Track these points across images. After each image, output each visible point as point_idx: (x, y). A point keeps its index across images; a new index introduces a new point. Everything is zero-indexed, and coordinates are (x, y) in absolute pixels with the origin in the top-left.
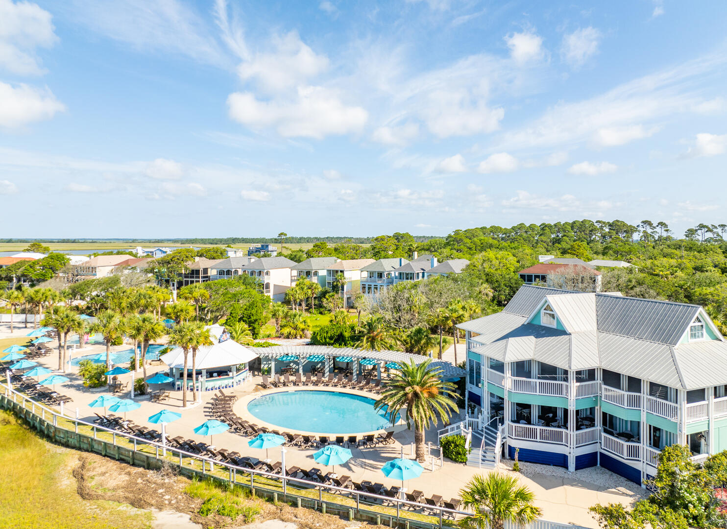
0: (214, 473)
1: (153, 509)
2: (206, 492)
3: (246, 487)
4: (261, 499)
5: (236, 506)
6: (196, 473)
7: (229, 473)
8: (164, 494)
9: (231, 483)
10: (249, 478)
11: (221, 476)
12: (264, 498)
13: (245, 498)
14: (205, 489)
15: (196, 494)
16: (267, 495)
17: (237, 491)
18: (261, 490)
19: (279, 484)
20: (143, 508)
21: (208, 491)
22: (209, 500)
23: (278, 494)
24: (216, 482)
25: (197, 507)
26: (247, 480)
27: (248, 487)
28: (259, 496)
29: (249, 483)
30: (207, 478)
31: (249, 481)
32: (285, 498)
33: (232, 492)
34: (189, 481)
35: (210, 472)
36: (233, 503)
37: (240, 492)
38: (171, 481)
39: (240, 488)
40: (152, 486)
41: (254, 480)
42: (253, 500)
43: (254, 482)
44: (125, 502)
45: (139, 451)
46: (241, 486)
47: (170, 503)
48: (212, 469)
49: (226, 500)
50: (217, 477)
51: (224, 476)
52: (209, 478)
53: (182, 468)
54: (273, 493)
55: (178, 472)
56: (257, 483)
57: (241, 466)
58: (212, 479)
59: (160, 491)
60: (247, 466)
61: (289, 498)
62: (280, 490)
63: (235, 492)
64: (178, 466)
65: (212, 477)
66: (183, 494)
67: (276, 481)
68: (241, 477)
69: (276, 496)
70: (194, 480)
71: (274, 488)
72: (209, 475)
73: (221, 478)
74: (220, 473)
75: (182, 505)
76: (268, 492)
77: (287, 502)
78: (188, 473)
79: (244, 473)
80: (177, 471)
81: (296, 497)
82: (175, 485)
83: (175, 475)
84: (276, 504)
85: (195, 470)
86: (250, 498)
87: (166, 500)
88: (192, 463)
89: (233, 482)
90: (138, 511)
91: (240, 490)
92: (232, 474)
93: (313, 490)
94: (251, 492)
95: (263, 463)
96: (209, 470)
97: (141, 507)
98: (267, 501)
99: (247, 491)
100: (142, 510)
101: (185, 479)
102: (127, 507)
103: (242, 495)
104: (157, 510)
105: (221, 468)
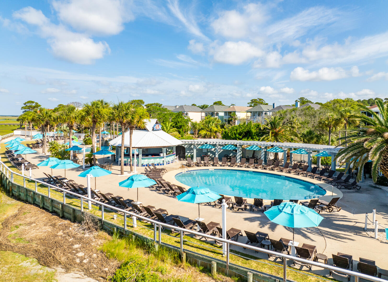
0: (137, 229)
1: (60, 269)
2: (125, 252)
3: (174, 249)
4: (193, 268)
5: (161, 275)
6: (118, 228)
7: (153, 231)
8: (78, 250)
9: (155, 244)
10: (178, 239)
11: (144, 234)
12: (198, 267)
13: (173, 264)
14: (125, 248)
15: (112, 254)
16: (202, 263)
17: (162, 255)
18: (193, 255)
19: (218, 250)
20: (48, 266)
21: (128, 251)
22: (126, 264)
23: (217, 263)
24: (138, 240)
25: (111, 271)
26: (176, 242)
27: (176, 250)
28: (190, 263)
29: (178, 245)
30: (128, 235)
31: (179, 242)
32: (228, 270)
33: (156, 255)
34: (109, 237)
35: (132, 228)
36: (157, 271)
37: (167, 255)
38: (92, 236)
39: (166, 250)
40: (70, 240)
41: (184, 241)
42: (183, 268)
43: (184, 244)
44: (32, 256)
45: (69, 204)
46: (167, 247)
47: (81, 262)
48: (135, 226)
49: (148, 265)
50: (139, 234)
51: (148, 234)
52: (130, 235)
53: (104, 222)
54: (211, 261)
55: (100, 227)
56: (188, 245)
57: (168, 224)
58: (134, 236)
59: (76, 246)
60: (175, 224)
61: (234, 271)
62: (219, 257)
63: (160, 256)
64: (100, 220)
65: (134, 234)
66: (99, 252)
67: (212, 244)
68: (168, 237)
69: (215, 265)
70: (114, 236)
71: (211, 255)
72: (131, 232)
73: (144, 236)
74: (144, 231)
75: (95, 266)
76: (203, 259)
77: (230, 276)
78: (110, 228)
79: (171, 232)
80: (99, 225)
81: (245, 270)
82: (94, 240)
83: (96, 230)
84: (215, 277)
85: (117, 225)
86: (179, 265)
87: (78, 257)
88: (115, 218)
89: (158, 242)
90: (41, 269)
91: (166, 254)
92: (157, 233)
93: (267, 262)
94: (180, 257)
95: (194, 223)
96: (132, 227)
97: (46, 264)
98: (203, 271)
99: (176, 255)
100: (47, 268)
101: (105, 234)
102: (32, 262)
103: (169, 260)
104: (63, 270)
105: (145, 225)
